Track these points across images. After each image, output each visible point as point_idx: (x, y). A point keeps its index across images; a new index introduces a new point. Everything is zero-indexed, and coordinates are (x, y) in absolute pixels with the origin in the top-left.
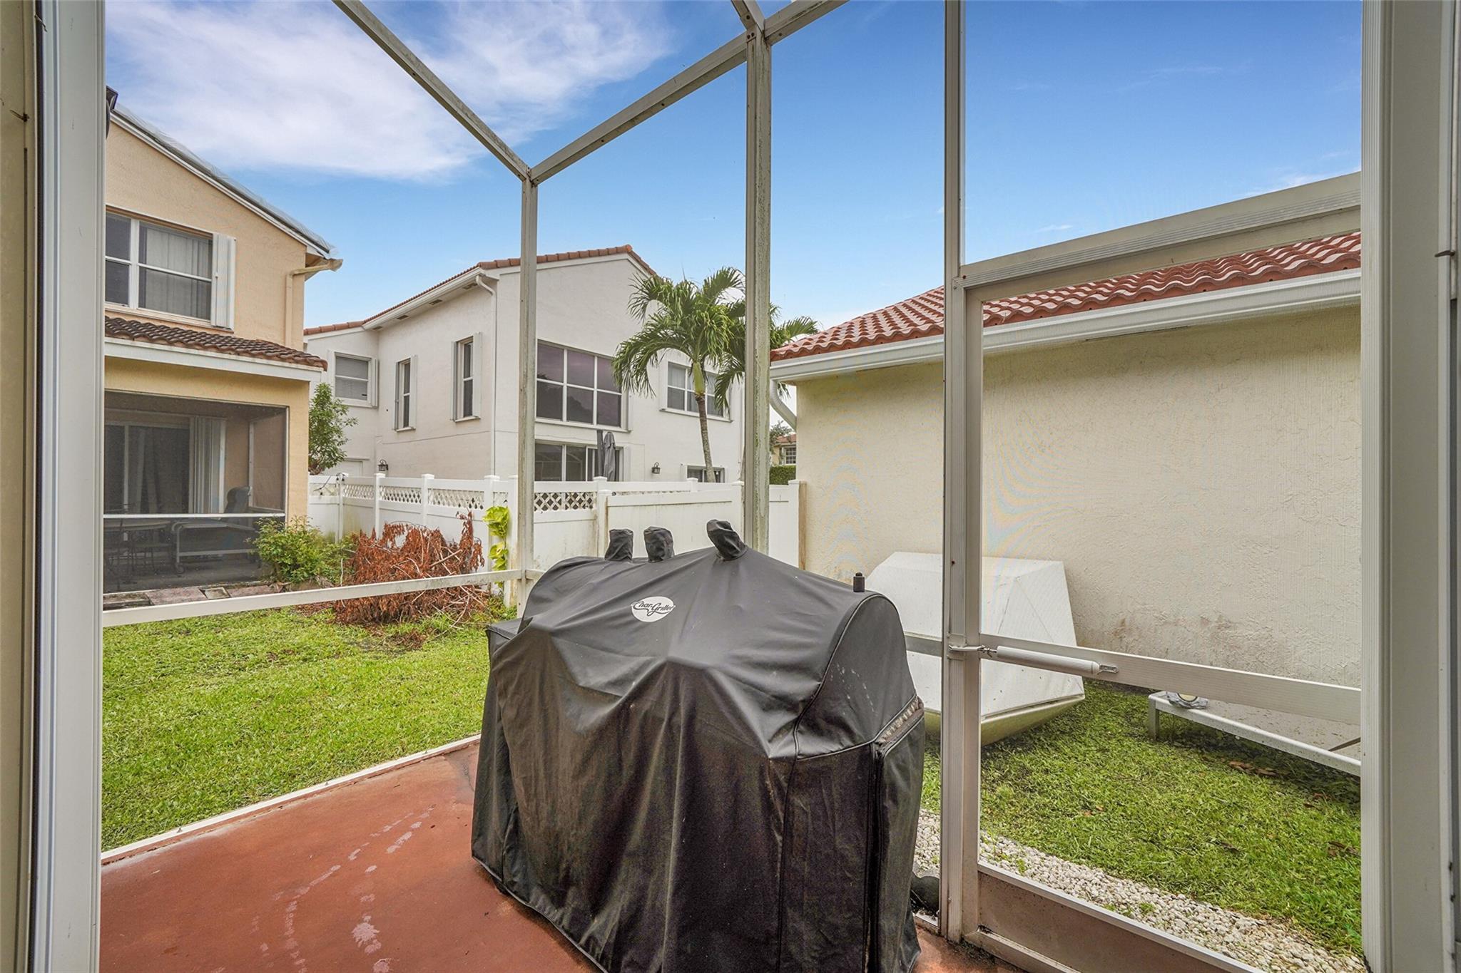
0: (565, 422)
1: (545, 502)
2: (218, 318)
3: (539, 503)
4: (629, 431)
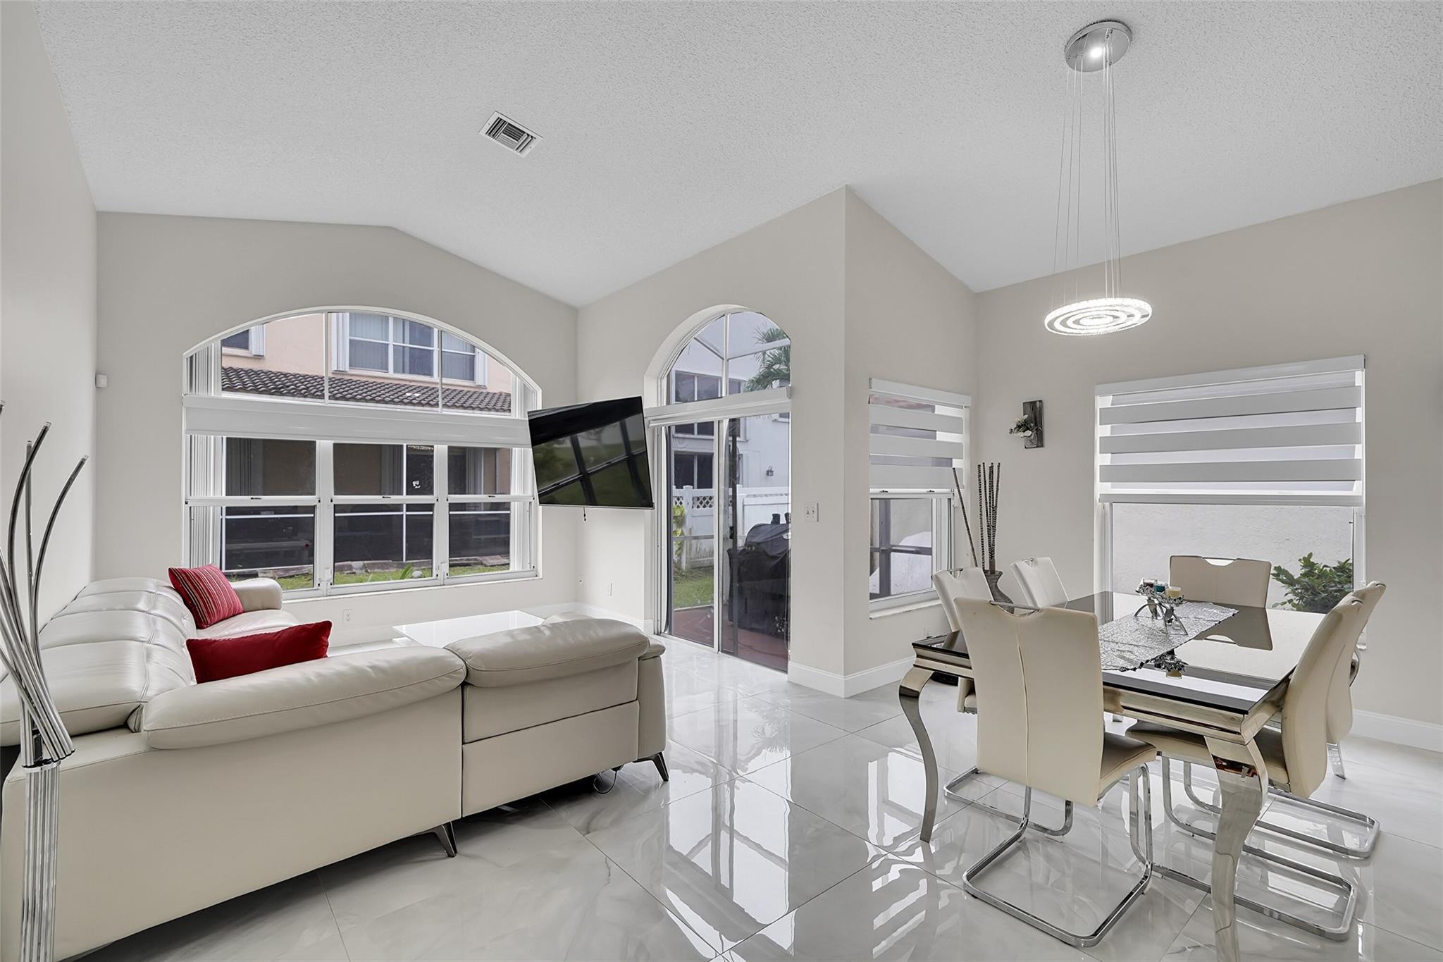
0: (696, 436)
1: (704, 502)
2: (479, 379)
3: (701, 503)
4: (747, 441)
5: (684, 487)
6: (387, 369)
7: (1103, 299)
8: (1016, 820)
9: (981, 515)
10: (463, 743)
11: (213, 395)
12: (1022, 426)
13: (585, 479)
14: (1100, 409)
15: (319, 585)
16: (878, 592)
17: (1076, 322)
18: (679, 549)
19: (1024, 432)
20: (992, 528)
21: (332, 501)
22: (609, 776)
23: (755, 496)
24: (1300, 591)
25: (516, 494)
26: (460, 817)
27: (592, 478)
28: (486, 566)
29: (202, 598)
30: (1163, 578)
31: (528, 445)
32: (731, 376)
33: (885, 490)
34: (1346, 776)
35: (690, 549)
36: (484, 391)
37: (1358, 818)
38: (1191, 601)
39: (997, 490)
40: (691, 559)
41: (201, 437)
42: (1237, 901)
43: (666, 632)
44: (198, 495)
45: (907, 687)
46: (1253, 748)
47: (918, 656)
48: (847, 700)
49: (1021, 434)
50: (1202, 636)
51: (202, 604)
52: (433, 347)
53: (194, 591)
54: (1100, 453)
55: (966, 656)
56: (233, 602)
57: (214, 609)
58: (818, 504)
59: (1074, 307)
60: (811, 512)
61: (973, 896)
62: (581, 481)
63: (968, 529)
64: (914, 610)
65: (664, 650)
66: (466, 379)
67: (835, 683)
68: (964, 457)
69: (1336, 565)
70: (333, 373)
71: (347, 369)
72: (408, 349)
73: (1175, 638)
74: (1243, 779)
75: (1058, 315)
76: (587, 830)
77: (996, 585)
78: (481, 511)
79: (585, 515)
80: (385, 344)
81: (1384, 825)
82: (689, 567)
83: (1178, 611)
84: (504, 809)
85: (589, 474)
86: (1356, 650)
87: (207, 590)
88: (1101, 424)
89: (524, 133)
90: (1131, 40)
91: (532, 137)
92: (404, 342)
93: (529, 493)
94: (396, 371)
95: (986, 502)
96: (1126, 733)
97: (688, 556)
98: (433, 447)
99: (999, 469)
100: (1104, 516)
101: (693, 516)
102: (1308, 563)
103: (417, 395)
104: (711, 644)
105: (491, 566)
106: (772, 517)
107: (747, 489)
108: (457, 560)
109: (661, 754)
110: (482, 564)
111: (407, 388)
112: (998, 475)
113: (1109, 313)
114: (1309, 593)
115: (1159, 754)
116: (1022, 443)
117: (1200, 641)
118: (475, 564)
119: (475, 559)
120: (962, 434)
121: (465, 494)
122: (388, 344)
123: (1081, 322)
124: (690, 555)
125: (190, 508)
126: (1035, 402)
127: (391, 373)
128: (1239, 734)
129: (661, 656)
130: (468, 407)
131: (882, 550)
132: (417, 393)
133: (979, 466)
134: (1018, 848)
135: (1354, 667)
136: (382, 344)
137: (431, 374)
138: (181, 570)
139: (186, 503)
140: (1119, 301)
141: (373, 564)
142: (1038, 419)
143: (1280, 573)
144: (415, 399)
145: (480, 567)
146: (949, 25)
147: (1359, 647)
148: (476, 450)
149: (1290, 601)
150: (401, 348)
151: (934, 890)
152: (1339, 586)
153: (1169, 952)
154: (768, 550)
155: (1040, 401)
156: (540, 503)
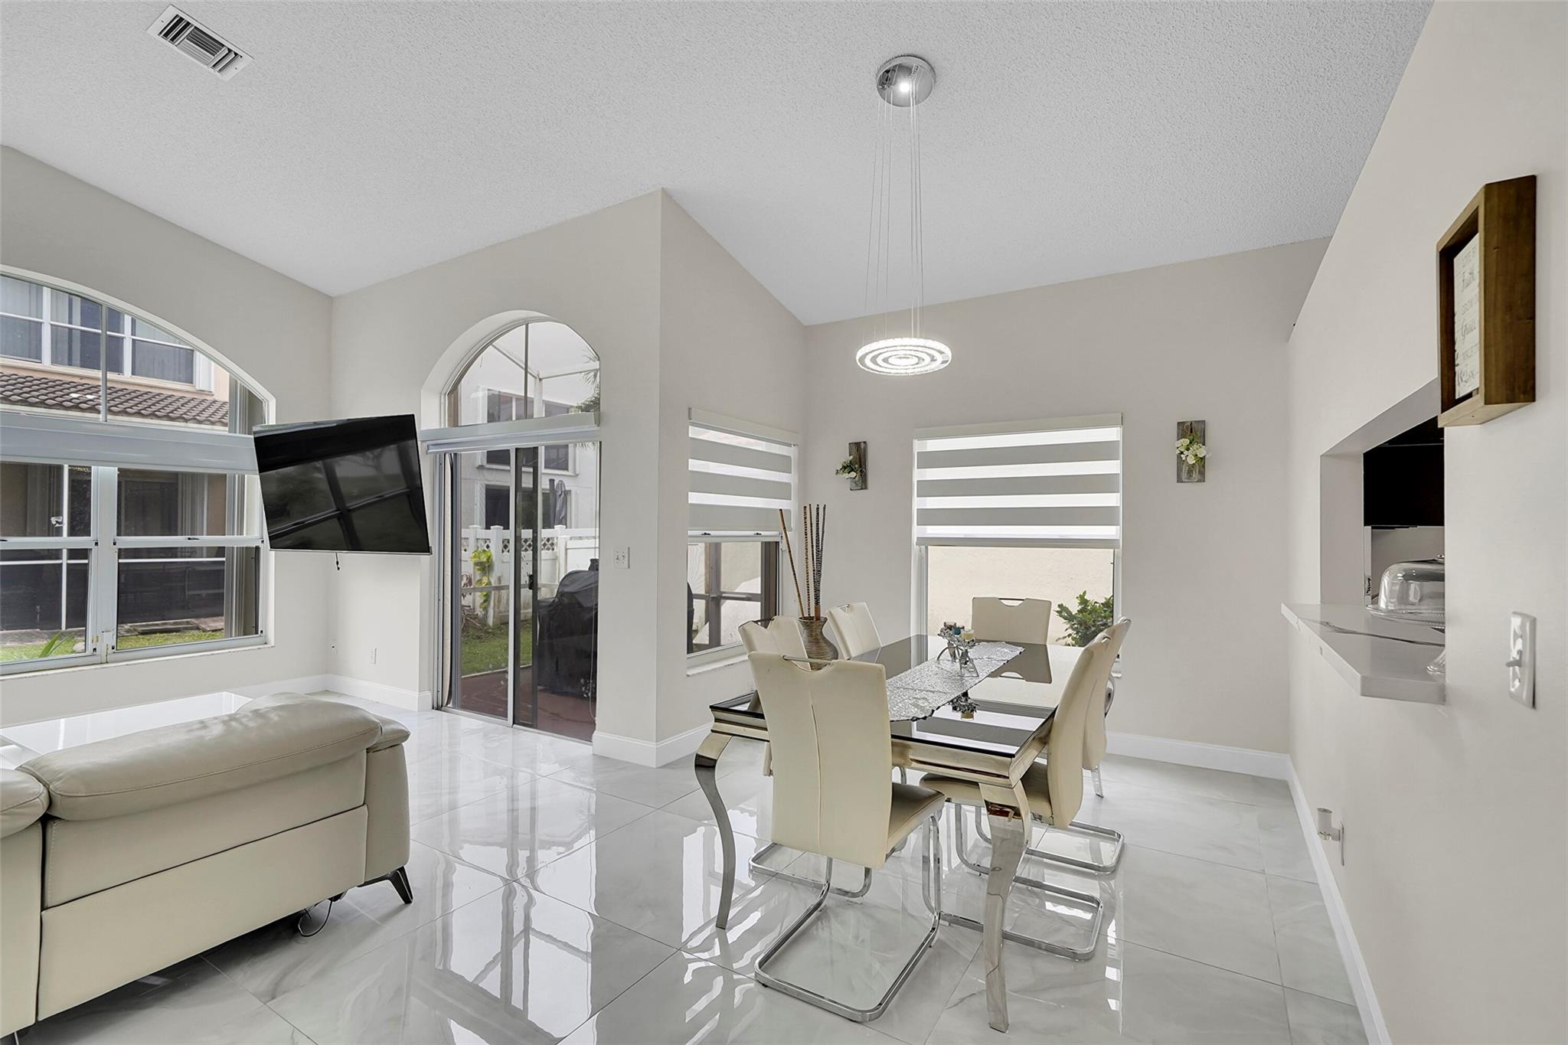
2: (200, 382)
4: (577, 475)
5: (492, 527)
6: (37, 356)
7: (908, 339)
8: (819, 887)
9: (807, 558)
10: (43, 908)
12: (848, 467)
13: (344, 516)
14: (918, 453)
16: (707, 642)
17: (886, 360)
18: (485, 601)
19: (849, 473)
20: (818, 573)
22: (322, 911)
23: (580, 538)
24: (1076, 626)
26: (32, 1022)
27: (354, 515)
28: (204, 631)
30: (964, 619)
31: (256, 470)
32: (546, 398)
33: (708, 532)
34: (1104, 794)
35: (499, 601)
36: (208, 398)
37: (1110, 835)
38: (988, 641)
39: (823, 532)
40: (501, 612)
42: (1006, 936)
43: (449, 705)
45: (704, 755)
46: (1019, 788)
47: (717, 720)
48: (660, 770)
49: (846, 475)
50: (995, 674)
52: (123, 333)
54: (918, 496)
55: (762, 716)
58: (629, 548)
59: (882, 344)
60: (621, 558)
61: (763, 985)
62: (339, 519)
63: (795, 574)
64: (736, 663)
65: (409, 735)
66: (180, 381)
67: (644, 752)
68: (792, 498)
69: (1103, 601)
72: (78, 332)
73: (969, 681)
74: (1010, 824)
75: (867, 351)
76: (273, 994)
77: (821, 633)
78: (202, 557)
79: (337, 563)
80: (38, 322)
81: (1127, 837)
82: (499, 622)
83: (971, 653)
84: (149, 982)
85: (349, 510)
86: (1111, 678)
88: (918, 468)
89: (223, 46)
90: (935, 82)
91: (236, 54)
92: (70, 323)
93: (256, 534)
94: (54, 361)
95: (812, 546)
96: (920, 782)
97: (496, 610)
98: (90, 468)
99: (824, 511)
100: (920, 559)
101: (503, 562)
102: (1083, 601)
103: (89, 397)
104: (504, 716)
105: (213, 631)
106: (589, 563)
107: (570, 530)
108: (157, 625)
109: (402, 870)
110: (198, 628)
111: (75, 387)
112: (824, 519)
113: (913, 353)
114: (1083, 628)
115: (948, 800)
116: (848, 485)
117: (995, 679)
118: (186, 629)
119: (188, 623)
120: (790, 473)
121: (177, 535)
122: (41, 323)
123: (890, 360)
124: (498, 608)
126: (860, 443)
127: (45, 364)
128: (1008, 778)
129: (403, 744)
130: (178, 418)
131: (713, 598)
132: (91, 394)
133: (805, 507)
134: (818, 918)
135: (1109, 696)
136: (30, 321)
137: (118, 370)
140: (921, 342)
142: (863, 460)
143: (1063, 610)
144: (85, 403)
145: (196, 632)
146: (761, 24)
147: (1114, 675)
148: (194, 477)
149: (1069, 635)
150: (67, 329)
151: (729, 987)
152: (1105, 620)
153: (949, 1005)
154: (581, 600)
155: (865, 442)
156: (271, 548)
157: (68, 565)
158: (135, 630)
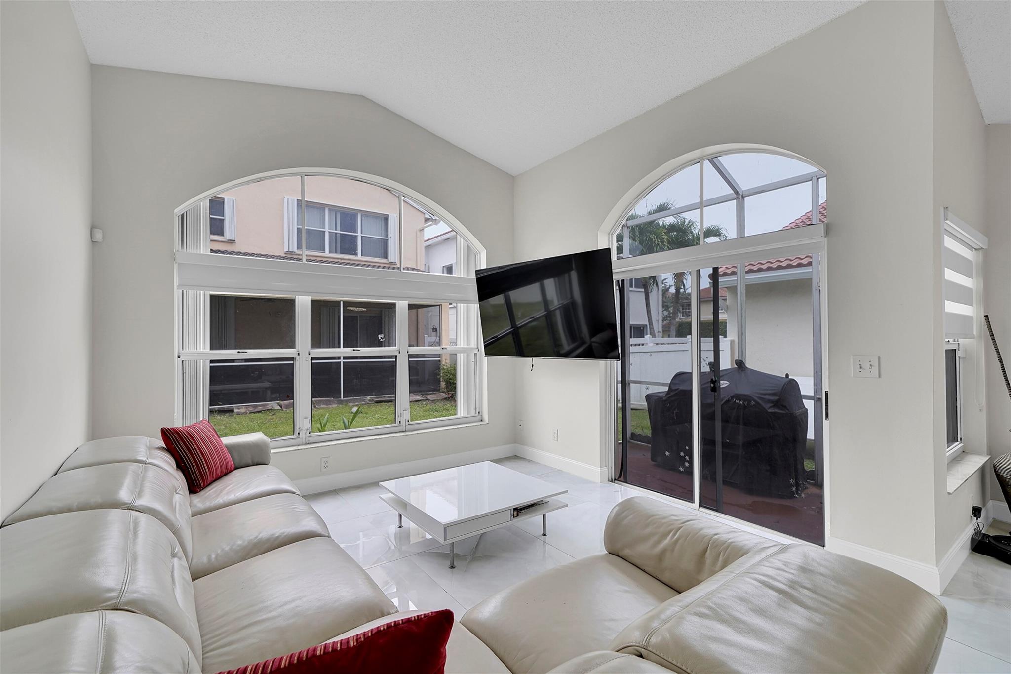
2: (391, 258)
6: (324, 250)
11: (202, 253)
15: (299, 433)
21: (309, 354)
25: (462, 346)
29: (194, 459)
41: (191, 293)
44: (190, 349)
51: (195, 466)
52: (357, 233)
53: (187, 451)
56: (225, 460)
57: (207, 471)
60: (866, 366)
66: (379, 257)
70: (285, 254)
71: (296, 250)
72: (339, 235)
79: (533, 366)
80: (323, 231)
87: (200, 449)
92: (336, 230)
93: (473, 345)
94: (330, 252)
98: (395, 303)
104: (691, 499)
122: (325, 231)
125: (183, 361)
127: (327, 253)
136: (321, 231)
137: (356, 254)
138: (173, 429)
139: (179, 357)
141: (319, 401)
150: (334, 234)
156: (486, 354)
157: (343, 362)
158: (373, 400)
